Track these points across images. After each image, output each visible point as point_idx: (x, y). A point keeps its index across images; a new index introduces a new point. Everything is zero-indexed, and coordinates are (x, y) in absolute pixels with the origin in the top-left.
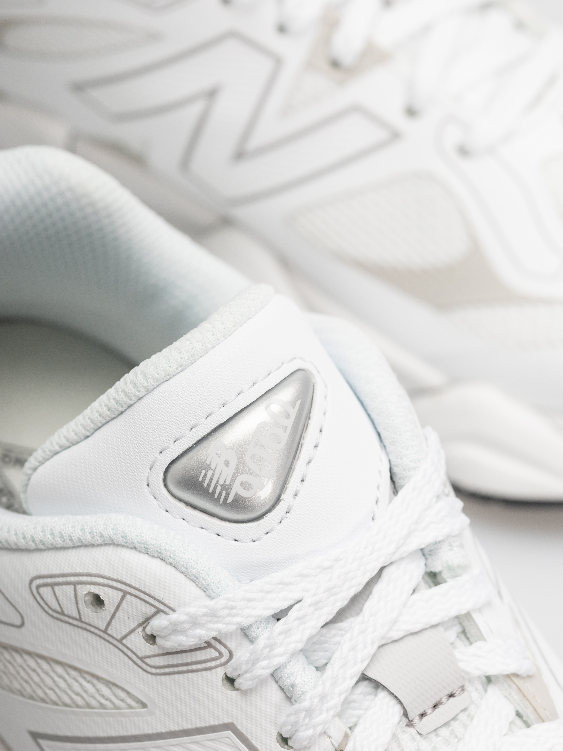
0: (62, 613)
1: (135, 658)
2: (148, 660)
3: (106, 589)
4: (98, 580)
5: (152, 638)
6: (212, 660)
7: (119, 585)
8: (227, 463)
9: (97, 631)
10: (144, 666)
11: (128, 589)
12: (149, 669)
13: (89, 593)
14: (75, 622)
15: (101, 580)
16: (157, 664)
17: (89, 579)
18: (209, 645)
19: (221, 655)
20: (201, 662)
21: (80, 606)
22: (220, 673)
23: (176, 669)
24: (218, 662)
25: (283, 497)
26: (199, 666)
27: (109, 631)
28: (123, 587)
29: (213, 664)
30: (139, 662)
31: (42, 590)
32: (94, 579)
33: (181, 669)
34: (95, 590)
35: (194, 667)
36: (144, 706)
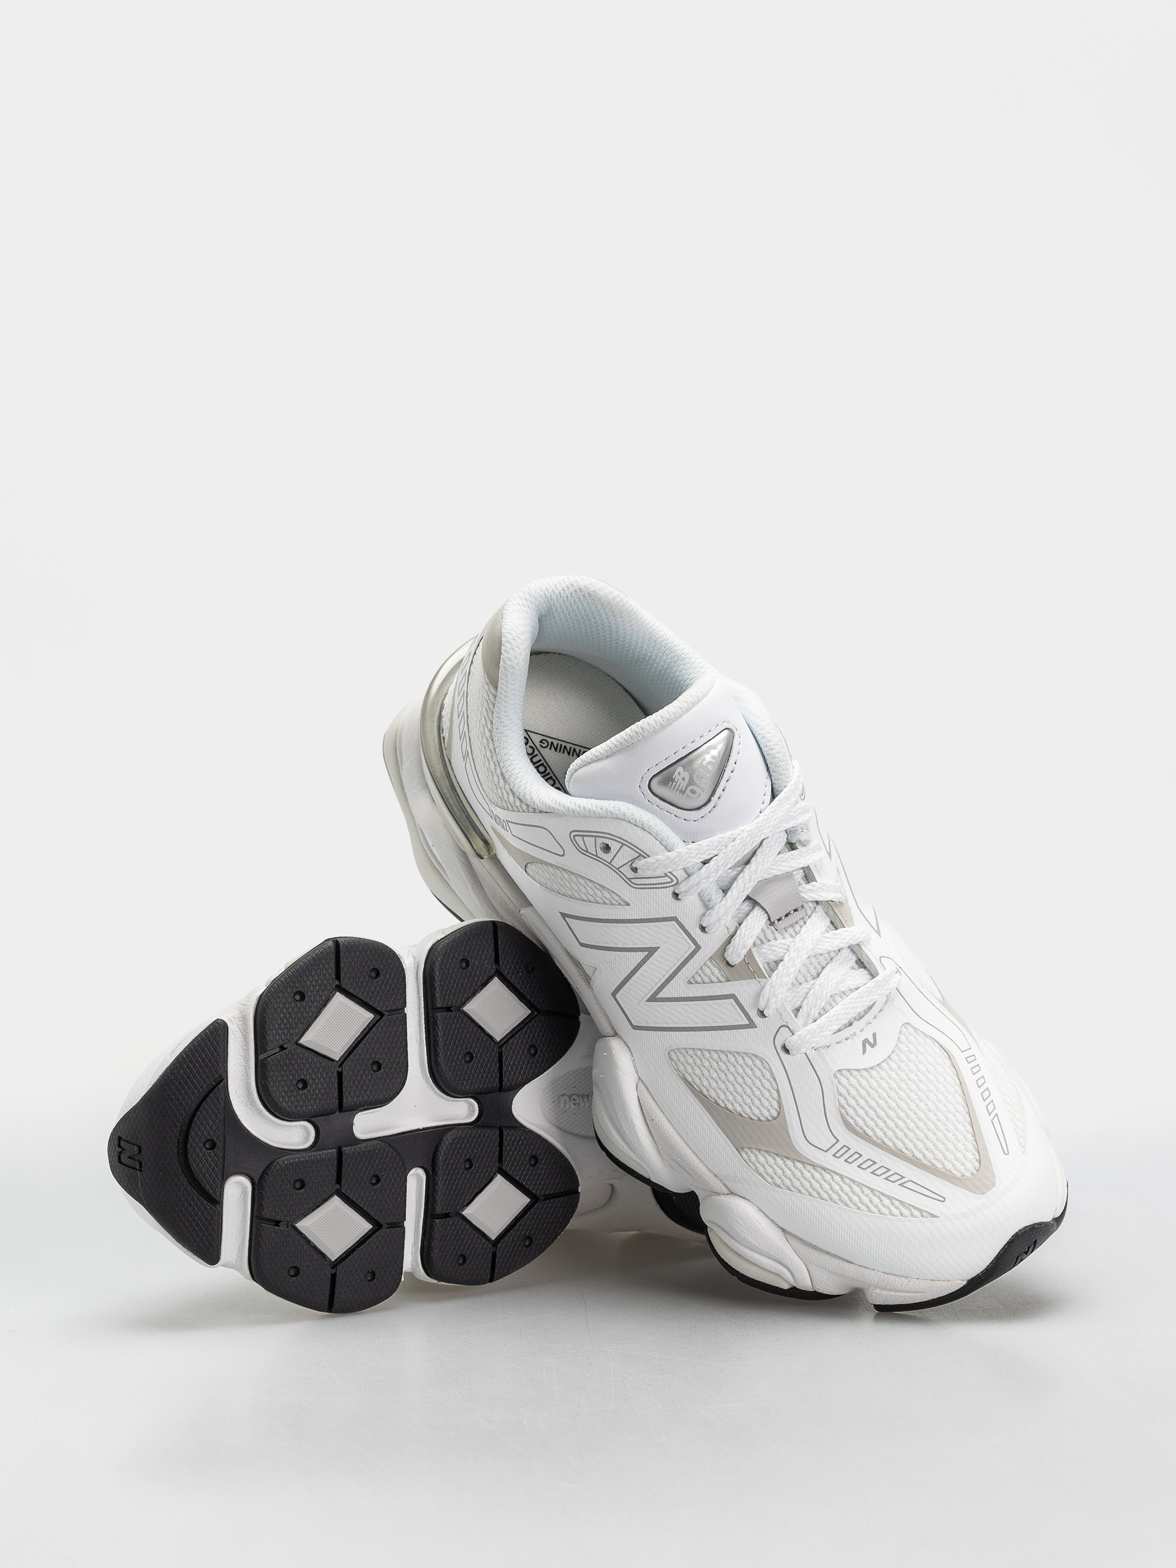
0: (587, 852)
1: (625, 879)
2: (632, 880)
3: (612, 841)
4: (608, 836)
5: (635, 870)
6: (667, 883)
7: (620, 840)
8: (683, 779)
9: (605, 863)
10: (630, 883)
11: (625, 842)
12: (632, 885)
13: (603, 843)
14: (594, 857)
15: (610, 837)
16: (637, 883)
17: (603, 835)
18: (666, 875)
19: (672, 881)
20: (661, 884)
21: (597, 849)
22: (671, 889)
23: (647, 886)
24: (670, 884)
25: (712, 798)
26: (660, 886)
27: (612, 863)
28: (622, 841)
29: (668, 885)
30: (627, 881)
31: (576, 838)
32: (606, 835)
33: (650, 886)
34: (606, 841)
35: (657, 886)
36: (628, 904)
